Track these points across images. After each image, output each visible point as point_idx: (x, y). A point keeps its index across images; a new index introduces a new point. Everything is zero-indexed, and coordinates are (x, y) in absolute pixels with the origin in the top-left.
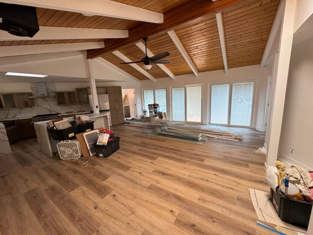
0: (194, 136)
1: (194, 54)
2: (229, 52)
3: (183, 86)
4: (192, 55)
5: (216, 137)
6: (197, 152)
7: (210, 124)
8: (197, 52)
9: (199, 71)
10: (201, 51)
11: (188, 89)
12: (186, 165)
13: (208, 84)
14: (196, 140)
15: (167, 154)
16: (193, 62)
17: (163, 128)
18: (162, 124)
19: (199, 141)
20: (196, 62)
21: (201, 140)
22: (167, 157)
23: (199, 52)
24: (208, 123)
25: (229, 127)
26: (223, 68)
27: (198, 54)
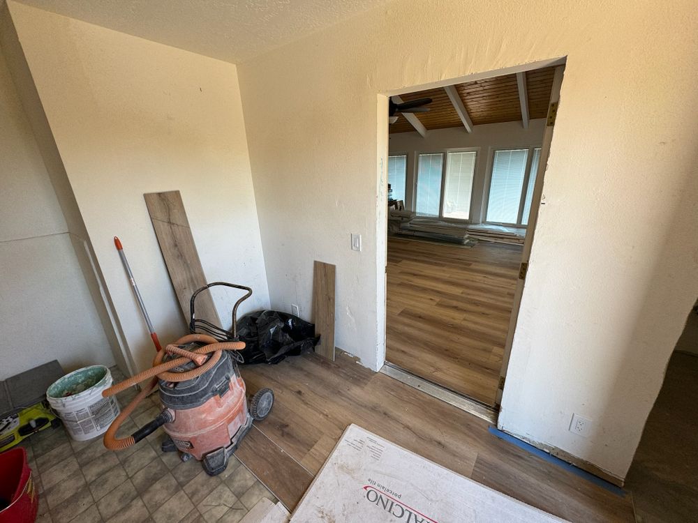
0: (456, 237)
1: (468, 93)
2: (533, 92)
3: (440, 151)
4: (465, 95)
5: (493, 240)
6: (461, 257)
7: (485, 222)
8: (474, 90)
9: (474, 122)
10: (481, 88)
11: (449, 155)
12: (444, 268)
13: (490, 148)
14: (459, 242)
15: (415, 258)
16: (465, 106)
17: (402, 225)
18: (402, 217)
19: (464, 245)
20: (470, 107)
21: (468, 243)
22: (416, 260)
23: (478, 89)
24: (481, 221)
25: (517, 228)
26: (520, 118)
27: (476, 93)
